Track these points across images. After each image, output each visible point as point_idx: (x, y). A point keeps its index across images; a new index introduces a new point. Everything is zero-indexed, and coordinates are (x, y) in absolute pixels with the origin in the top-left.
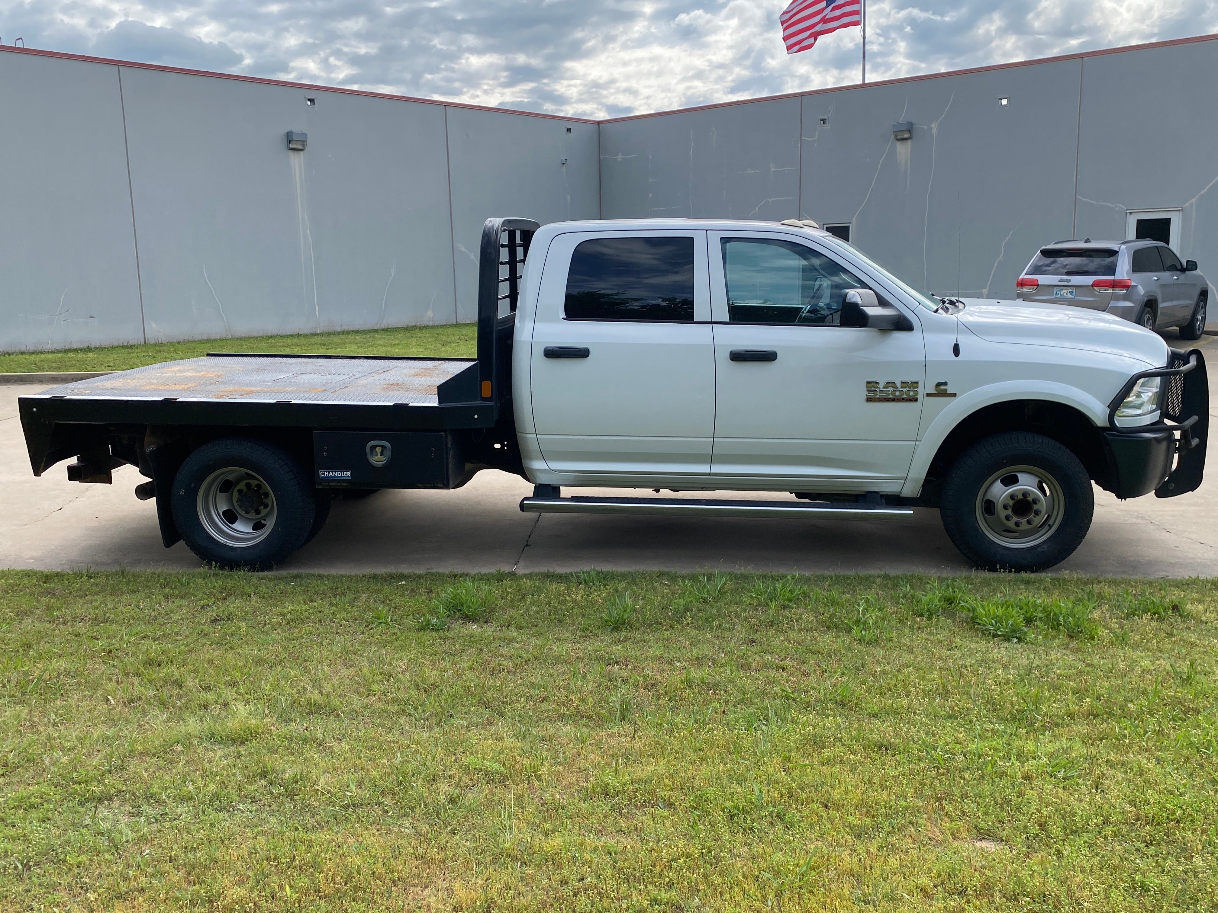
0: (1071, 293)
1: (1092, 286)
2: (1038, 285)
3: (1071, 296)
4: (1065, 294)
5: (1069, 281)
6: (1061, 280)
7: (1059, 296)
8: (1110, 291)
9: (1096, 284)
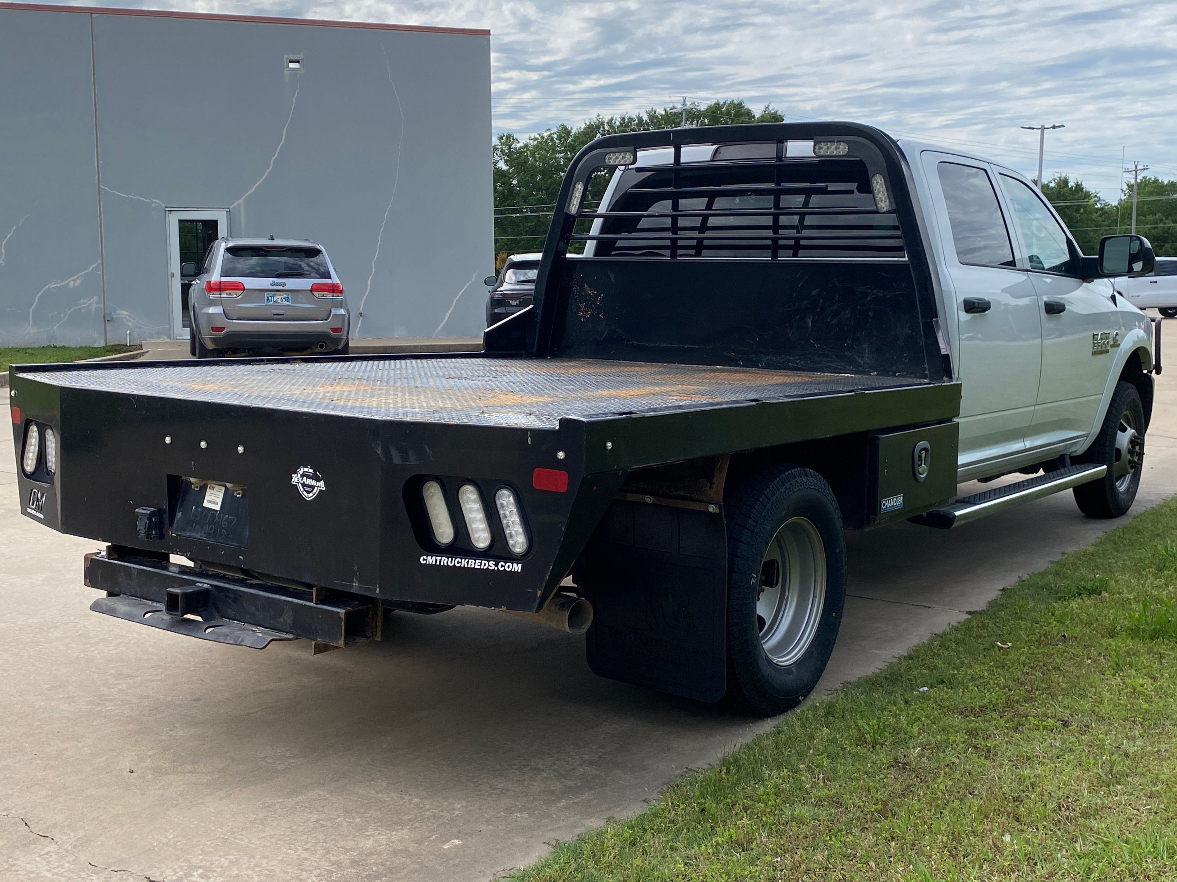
0: (287, 299)
1: (311, 291)
2: (244, 289)
3: (287, 303)
4: (279, 301)
5: (284, 284)
6: (274, 284)
7: (271, 303)
8: (330, 296)
9: (315, 288)
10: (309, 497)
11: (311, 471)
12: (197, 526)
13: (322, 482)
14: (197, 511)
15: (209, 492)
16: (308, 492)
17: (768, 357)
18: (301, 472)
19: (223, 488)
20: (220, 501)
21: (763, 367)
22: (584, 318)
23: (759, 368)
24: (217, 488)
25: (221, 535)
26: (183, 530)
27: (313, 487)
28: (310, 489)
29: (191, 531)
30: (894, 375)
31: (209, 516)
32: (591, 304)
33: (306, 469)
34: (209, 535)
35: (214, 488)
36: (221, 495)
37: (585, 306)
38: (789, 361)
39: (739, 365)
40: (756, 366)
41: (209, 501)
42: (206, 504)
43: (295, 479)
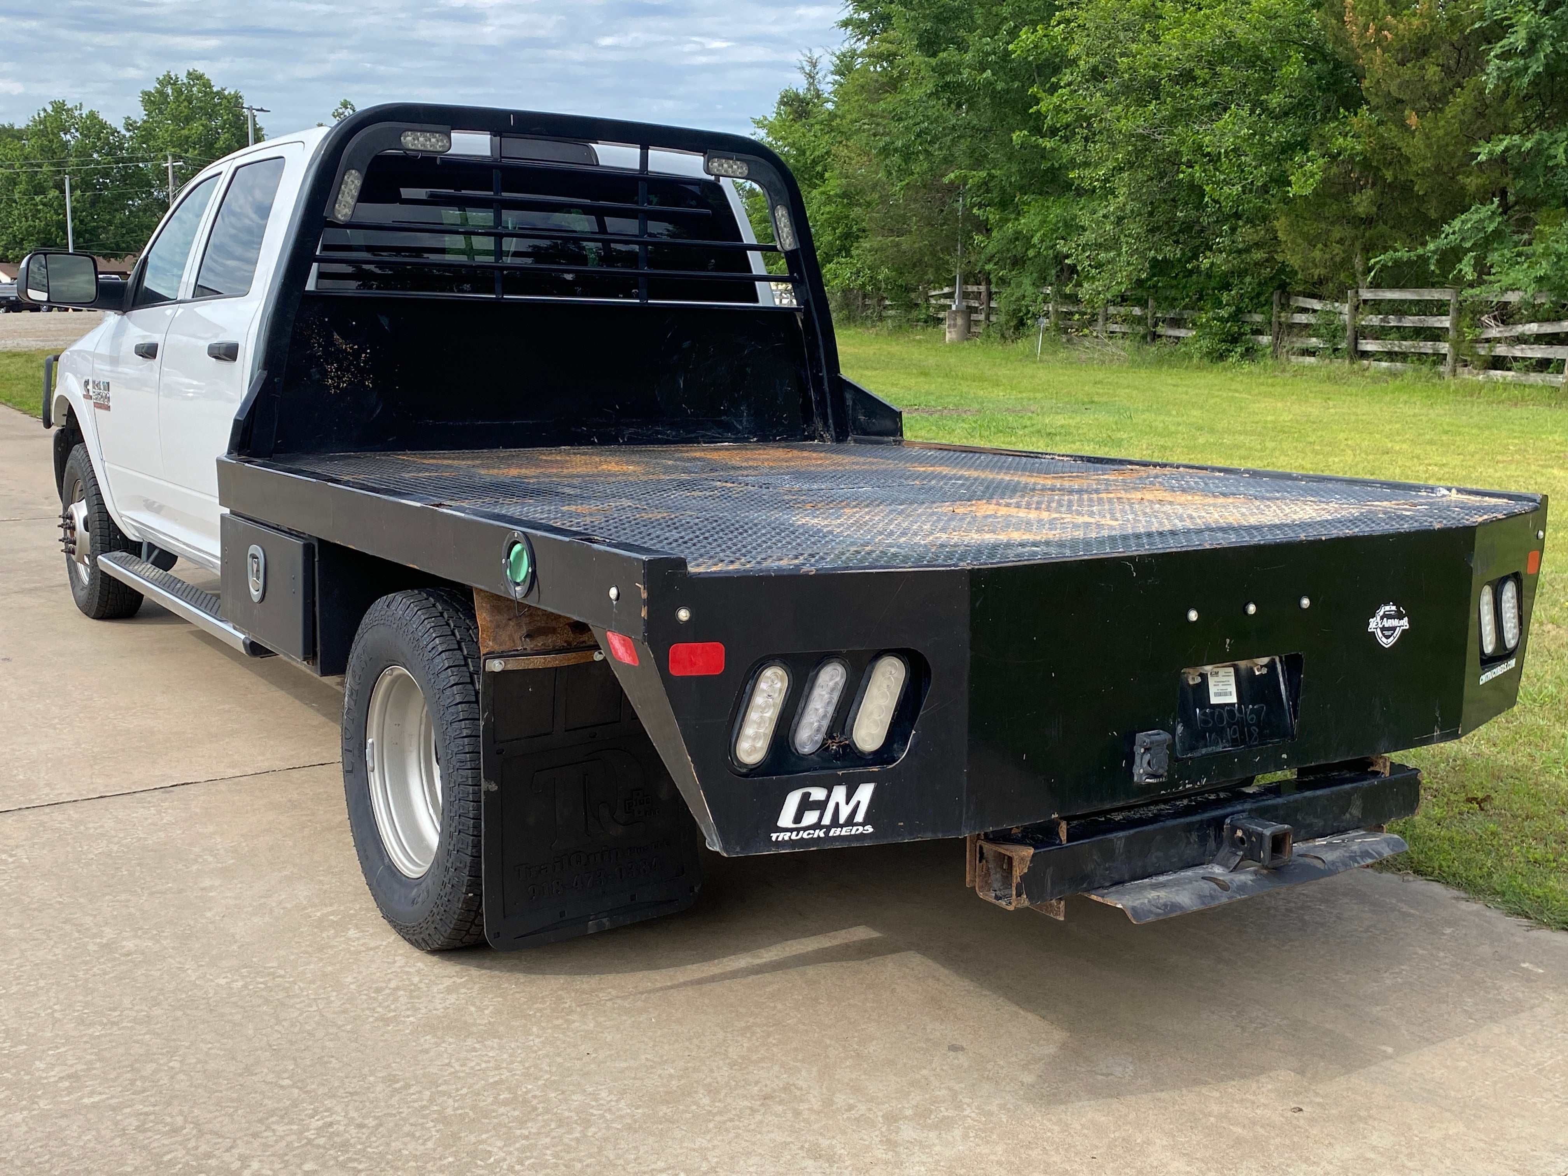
10: (1387, 643)
11: (1394, 608)
12: (1213, 736)
13: (1406, 619)
14: (1205, 714)
15: (1211, 681)
16: (1387, 637)
17: (632, 430)
18: (1381, 613)
19: (1232, 670)
20: (1233, 689)
21: (624, 443)
22: (337, 387)
23: (620, 444)
24: (1222, 671)
25: (1251, 734)
26: (1193, 749)
27: (1393, 629)
28: (1390, 633)
29: (1206, 746)
30: (775, 440)
31: (1225, 715)
32: (349, 366)
33: (1387, 608)
34: (1234, 742)
35: (1217, 673)
36: (1232, 680)
37: (337, 370)
38: (658, 433)
39: (593, 443)
40: (616, 442)
41: (1218, 694)
42: (1214, 700)
43: (1374, 624)
